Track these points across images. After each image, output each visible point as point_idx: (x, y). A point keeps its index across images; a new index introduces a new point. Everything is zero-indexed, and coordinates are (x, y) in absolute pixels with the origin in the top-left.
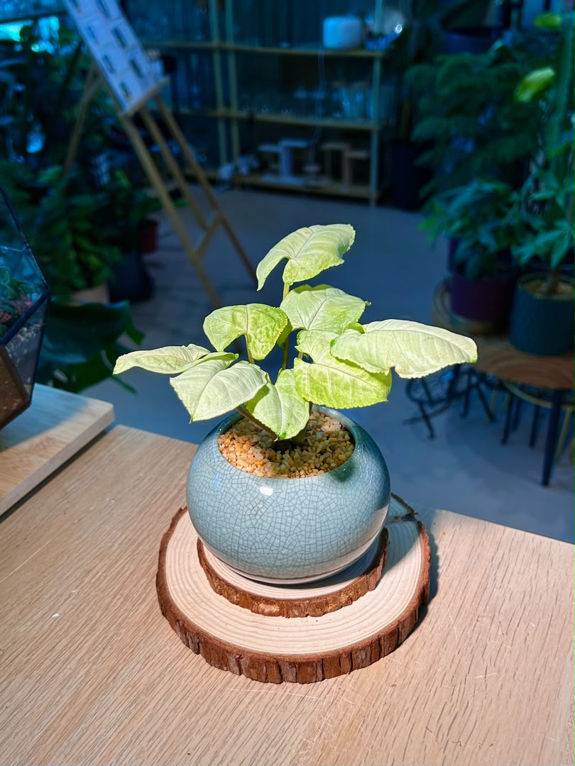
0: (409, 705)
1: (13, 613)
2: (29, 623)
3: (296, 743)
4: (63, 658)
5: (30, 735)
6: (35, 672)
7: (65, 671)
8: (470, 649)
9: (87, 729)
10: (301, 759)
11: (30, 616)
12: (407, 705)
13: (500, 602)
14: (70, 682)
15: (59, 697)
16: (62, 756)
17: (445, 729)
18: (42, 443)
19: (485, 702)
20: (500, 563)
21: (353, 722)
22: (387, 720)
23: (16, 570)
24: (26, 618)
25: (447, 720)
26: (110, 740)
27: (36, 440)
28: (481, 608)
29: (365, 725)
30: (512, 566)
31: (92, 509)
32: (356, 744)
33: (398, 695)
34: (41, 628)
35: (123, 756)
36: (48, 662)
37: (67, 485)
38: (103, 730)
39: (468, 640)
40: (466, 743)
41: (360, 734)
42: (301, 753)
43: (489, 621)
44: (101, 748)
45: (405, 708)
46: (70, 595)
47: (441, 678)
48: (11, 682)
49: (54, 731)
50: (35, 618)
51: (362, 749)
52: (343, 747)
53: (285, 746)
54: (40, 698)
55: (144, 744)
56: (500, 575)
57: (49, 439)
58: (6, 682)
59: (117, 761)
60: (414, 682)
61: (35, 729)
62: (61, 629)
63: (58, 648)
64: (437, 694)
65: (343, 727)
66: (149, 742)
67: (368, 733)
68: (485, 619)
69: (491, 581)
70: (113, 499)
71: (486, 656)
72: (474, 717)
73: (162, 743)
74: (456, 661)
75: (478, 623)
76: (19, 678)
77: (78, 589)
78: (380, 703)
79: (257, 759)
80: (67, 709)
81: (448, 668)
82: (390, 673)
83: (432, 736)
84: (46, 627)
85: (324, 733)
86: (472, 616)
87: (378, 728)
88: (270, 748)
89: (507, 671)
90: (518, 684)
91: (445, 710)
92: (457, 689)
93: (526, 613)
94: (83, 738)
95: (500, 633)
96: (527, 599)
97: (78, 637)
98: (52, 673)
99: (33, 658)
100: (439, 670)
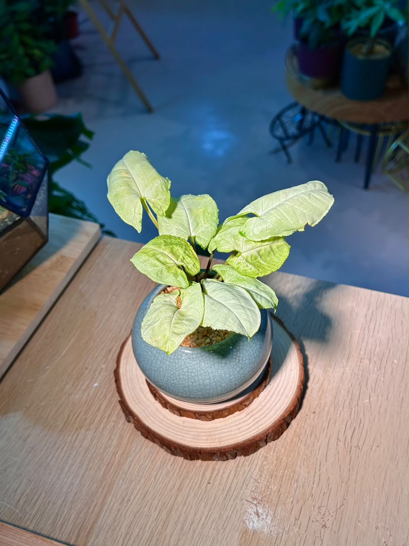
0: (325, 425)
1: (68, 387)
2: (80, 392)
3: (260, 457)
4: (107, 414)
5: (99, 469)
6: (92, 426)
7: (111, 423)
8: (358, 382)
9: (132, 461)
10: (265, 467)
11: (79, 387)
12: (324, 425)
13: (374, 347)
14: (115, 431)
15: (110, 441)
16: (121, 481)
17: (349, 439)
18: (58, 261)
19: (371, 417)
20: (371, 319)
21: (292, 439)
22: (313, 436)
23: (63, 354)
24: (78, 389)
25: (349, 433)
26: (148, 467)
27: (54, 258)
28: (362, 353)
29: (300, 441)
30: (379, 320)
31: (101, 304)
32: (296, 454)
33: (317, 419)
34: (89, 394)
35: (158, 477)
36: (98, 418)
37: (80, 287)
38: (142, 461)
39: (356, 376)
40: (363, 447)
41: (298, 447)
42: (264, 463)
43: (368, 362)
44: (144, 472)
45: (323, 427)
46: (102, 369)
47: (342, 405)
48: (78, 435)
49: (112, 465)
50: (84, 387)
51: (300, 457)
52: (289, 457)
53: (254, 459)
54: (99, 443)
55: (169, 467)
56: (372, 327)
57: (63, 257)
58: (76, 435)
59: (155, 480)
60: (326, 409)
61: (100, 464)
62: (101, 394)
63: (103, 408)
64: (341, 417)
65: (287, 443)
66: (171, 465)
67: (302, 447)
68: (365, 360)
69: (366, 332)
70: (114, 295)
71: (369, 387)
72: (365, 429)
73: (179, 465)
74: (351, 392)
75: (361, 364)
76: (83, 431)
77: (106, 364)
78: (308, 425)
79: (239, 469)
80: (117, 449)
81: (346, 398)
82: (310, 404)
83: (341, 444)
84: (92, 393)
85: (276, 449)
86: (356, 359)
87: (308, 441)
88: (245, 463)
89: (382, 396)
90: (390, 403)
91: (348, 426)
92: (353, 411)
93: (391, 354)
94: (131, 467)
95: (376, 369)
96: (390, 342)
97: (113, 399)
98: (102, 426)
99: (89, 415)
100: (341, 399)
